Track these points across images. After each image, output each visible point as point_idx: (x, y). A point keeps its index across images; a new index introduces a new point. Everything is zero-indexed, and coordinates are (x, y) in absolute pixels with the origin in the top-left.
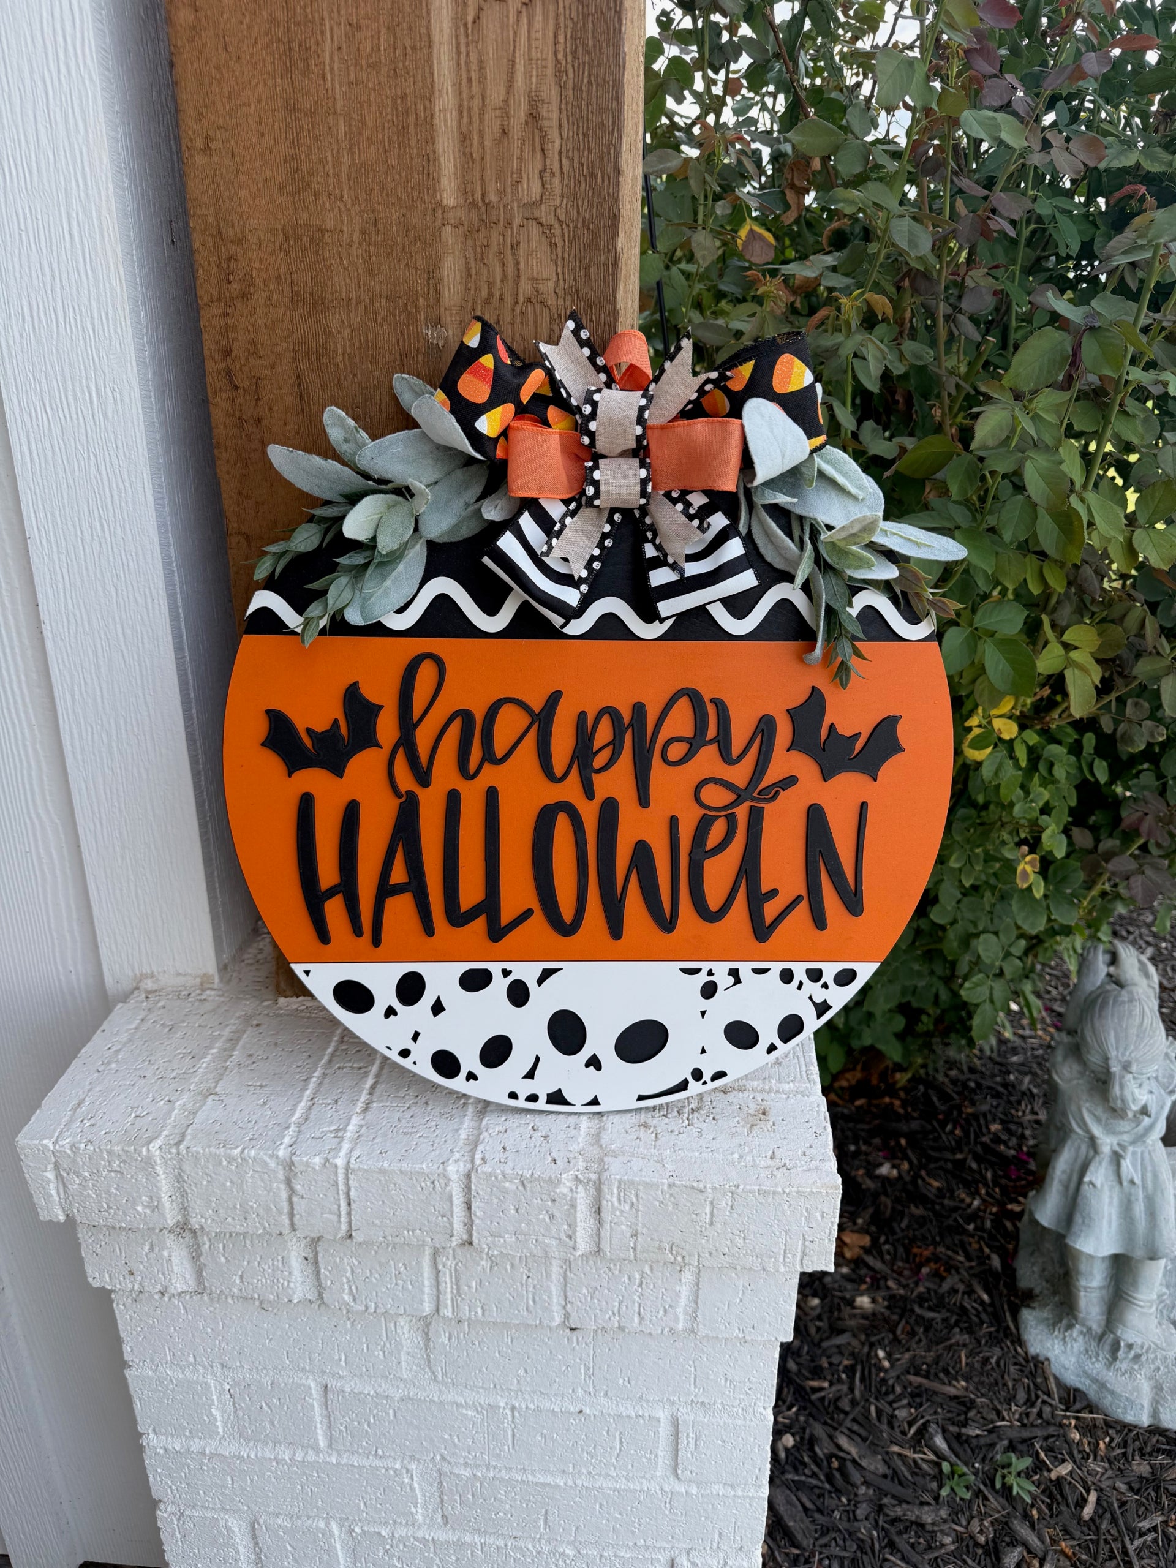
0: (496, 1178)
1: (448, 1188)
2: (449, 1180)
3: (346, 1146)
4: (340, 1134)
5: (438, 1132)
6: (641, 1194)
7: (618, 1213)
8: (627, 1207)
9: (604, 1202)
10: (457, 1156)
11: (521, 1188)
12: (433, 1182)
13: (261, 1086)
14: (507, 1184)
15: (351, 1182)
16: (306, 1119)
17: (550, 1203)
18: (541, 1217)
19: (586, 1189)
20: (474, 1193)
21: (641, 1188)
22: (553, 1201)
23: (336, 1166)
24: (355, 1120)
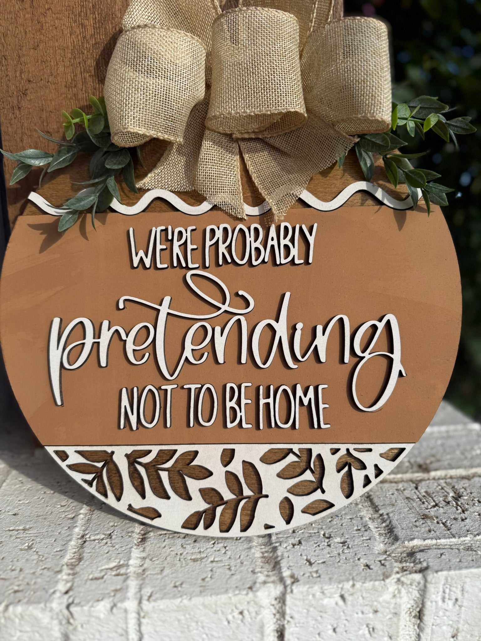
0: (314, 595)
1: (259, 617)
2: (261, 607)
3: (133, 584)
4: (122, 571)
5: (229, 553)
6: (467, 587)
7: (441, 613)
8: (451, 603)
9: (428, 604)
10: (261, 578)
11: (341, 602)
12: (241, 613)
13: (24, 530)
14: (326, 601)
15: (143, 628)
16: (80, 559)
17: (371, 615)
18: (361, 632)
19: (408, 592)
20: (288, 617)
21: (468, 580)
22: (376, 611)
23: (126, 611)
24: (136, 553)
